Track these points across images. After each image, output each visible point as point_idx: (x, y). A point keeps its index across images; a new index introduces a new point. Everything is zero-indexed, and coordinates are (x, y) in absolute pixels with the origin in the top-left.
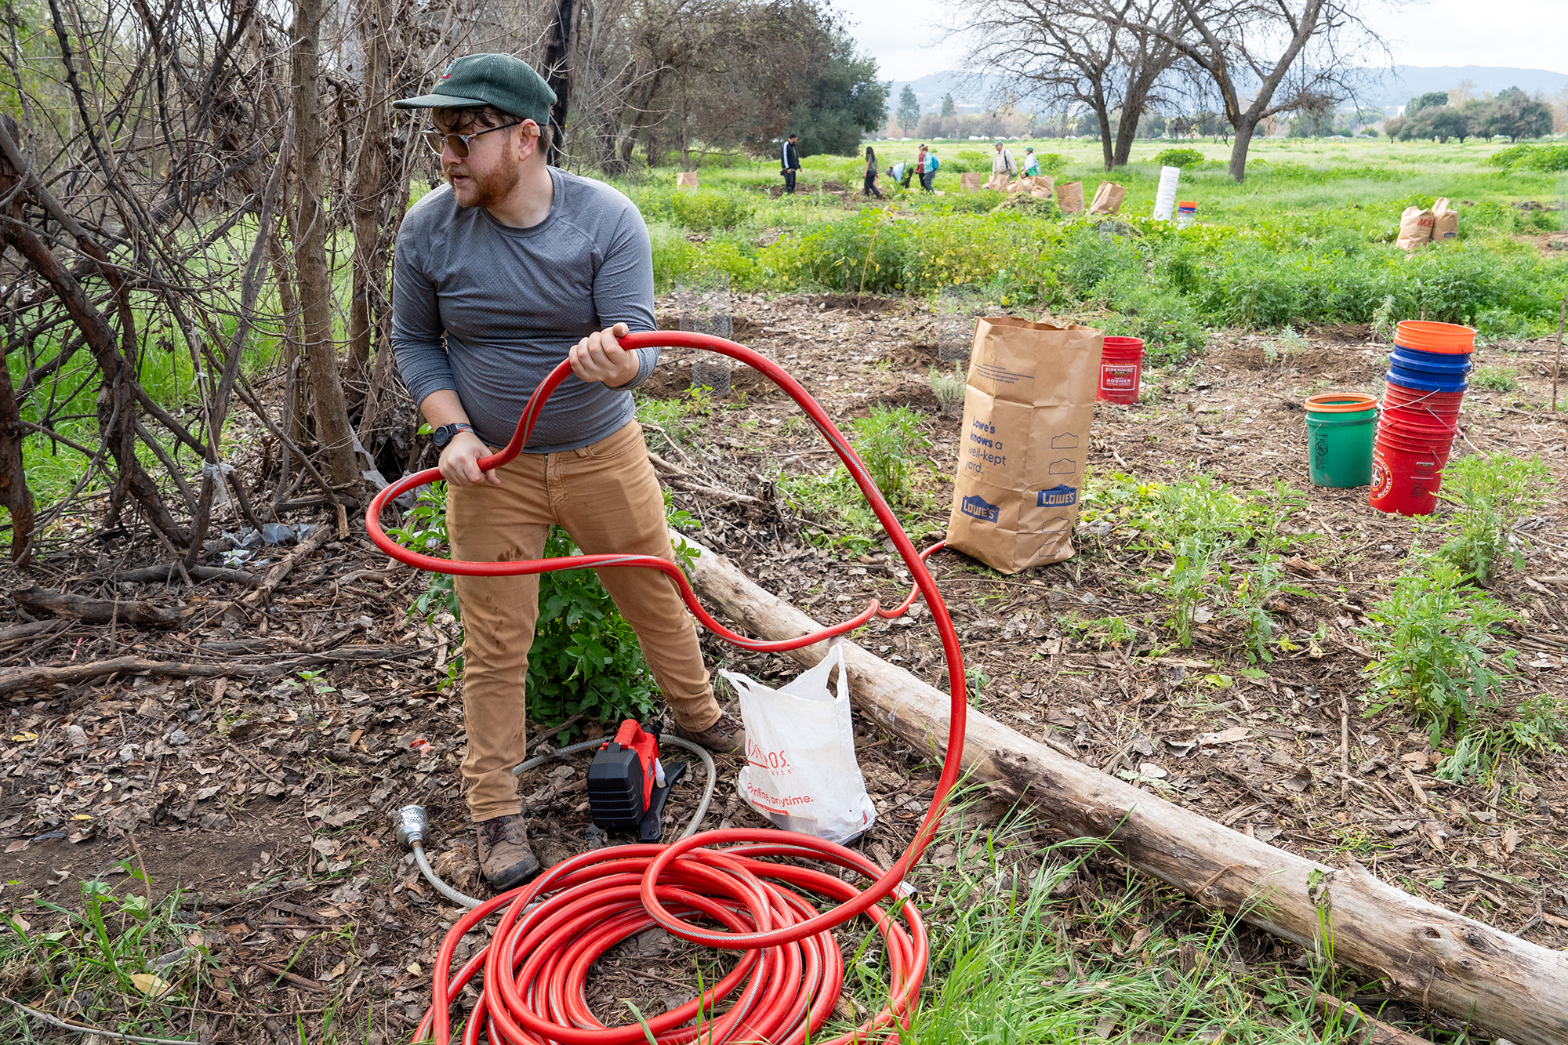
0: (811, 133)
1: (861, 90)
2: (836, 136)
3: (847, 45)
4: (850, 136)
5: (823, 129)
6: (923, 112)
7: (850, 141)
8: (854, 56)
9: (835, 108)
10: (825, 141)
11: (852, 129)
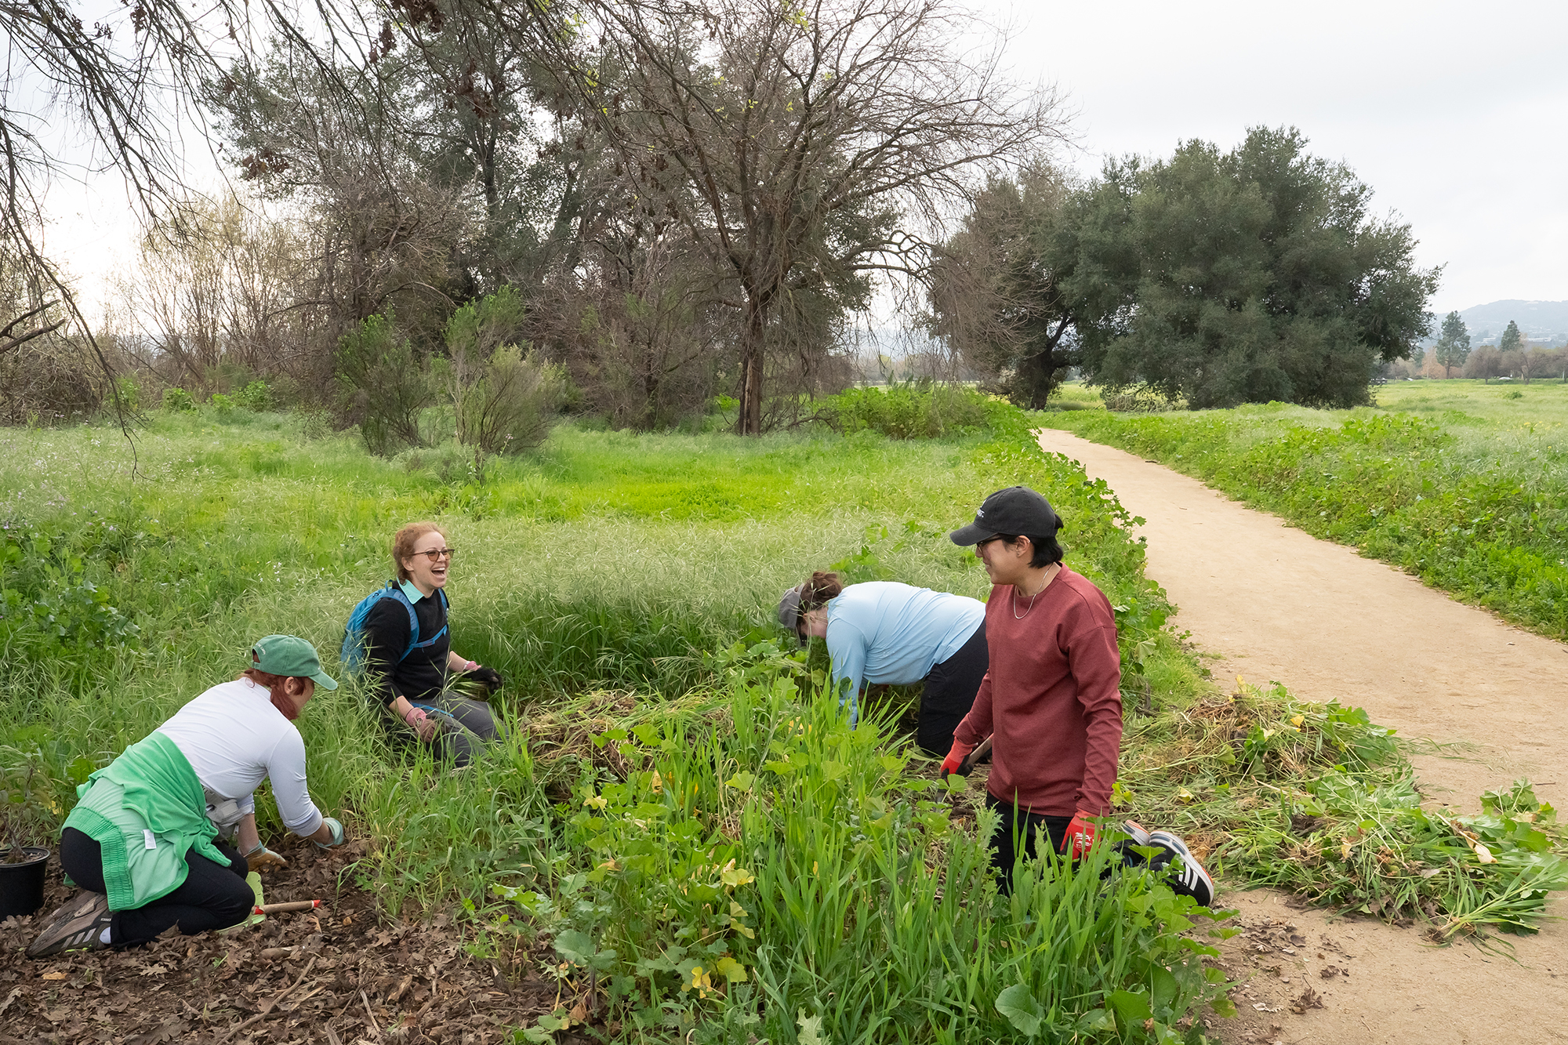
0: (1268, 361)
1: (1377, 283)
2: (1320, 365)
3: (1352, 199)
4: (1351, 367)
5: (1293, 353)
6: (1474, 345)
7: (1349, 376)
8: (1365, 222)
9: (1322, 314)
10: (1295, 375)
11: (1352, 354)
